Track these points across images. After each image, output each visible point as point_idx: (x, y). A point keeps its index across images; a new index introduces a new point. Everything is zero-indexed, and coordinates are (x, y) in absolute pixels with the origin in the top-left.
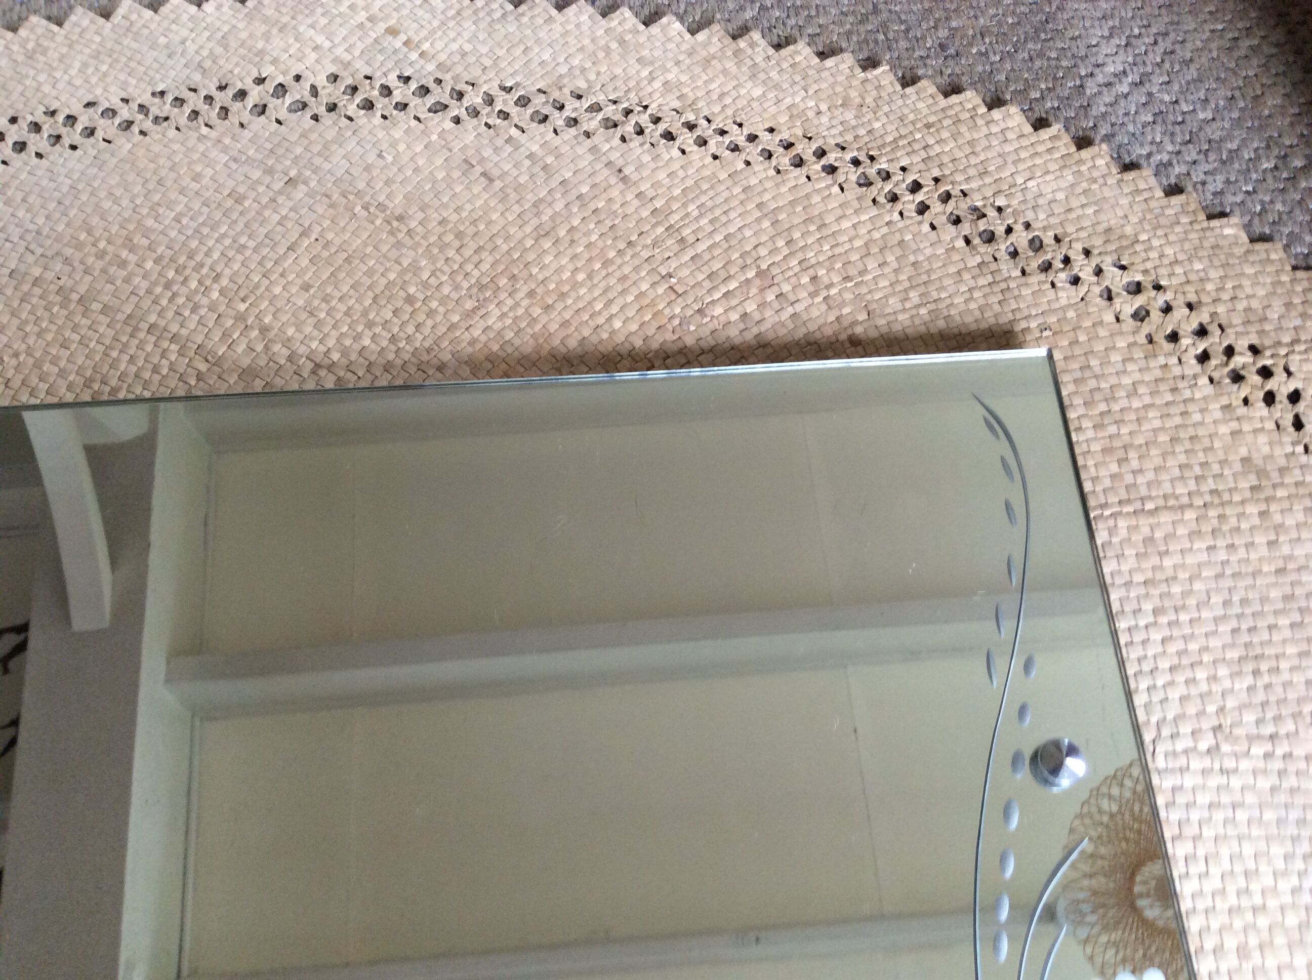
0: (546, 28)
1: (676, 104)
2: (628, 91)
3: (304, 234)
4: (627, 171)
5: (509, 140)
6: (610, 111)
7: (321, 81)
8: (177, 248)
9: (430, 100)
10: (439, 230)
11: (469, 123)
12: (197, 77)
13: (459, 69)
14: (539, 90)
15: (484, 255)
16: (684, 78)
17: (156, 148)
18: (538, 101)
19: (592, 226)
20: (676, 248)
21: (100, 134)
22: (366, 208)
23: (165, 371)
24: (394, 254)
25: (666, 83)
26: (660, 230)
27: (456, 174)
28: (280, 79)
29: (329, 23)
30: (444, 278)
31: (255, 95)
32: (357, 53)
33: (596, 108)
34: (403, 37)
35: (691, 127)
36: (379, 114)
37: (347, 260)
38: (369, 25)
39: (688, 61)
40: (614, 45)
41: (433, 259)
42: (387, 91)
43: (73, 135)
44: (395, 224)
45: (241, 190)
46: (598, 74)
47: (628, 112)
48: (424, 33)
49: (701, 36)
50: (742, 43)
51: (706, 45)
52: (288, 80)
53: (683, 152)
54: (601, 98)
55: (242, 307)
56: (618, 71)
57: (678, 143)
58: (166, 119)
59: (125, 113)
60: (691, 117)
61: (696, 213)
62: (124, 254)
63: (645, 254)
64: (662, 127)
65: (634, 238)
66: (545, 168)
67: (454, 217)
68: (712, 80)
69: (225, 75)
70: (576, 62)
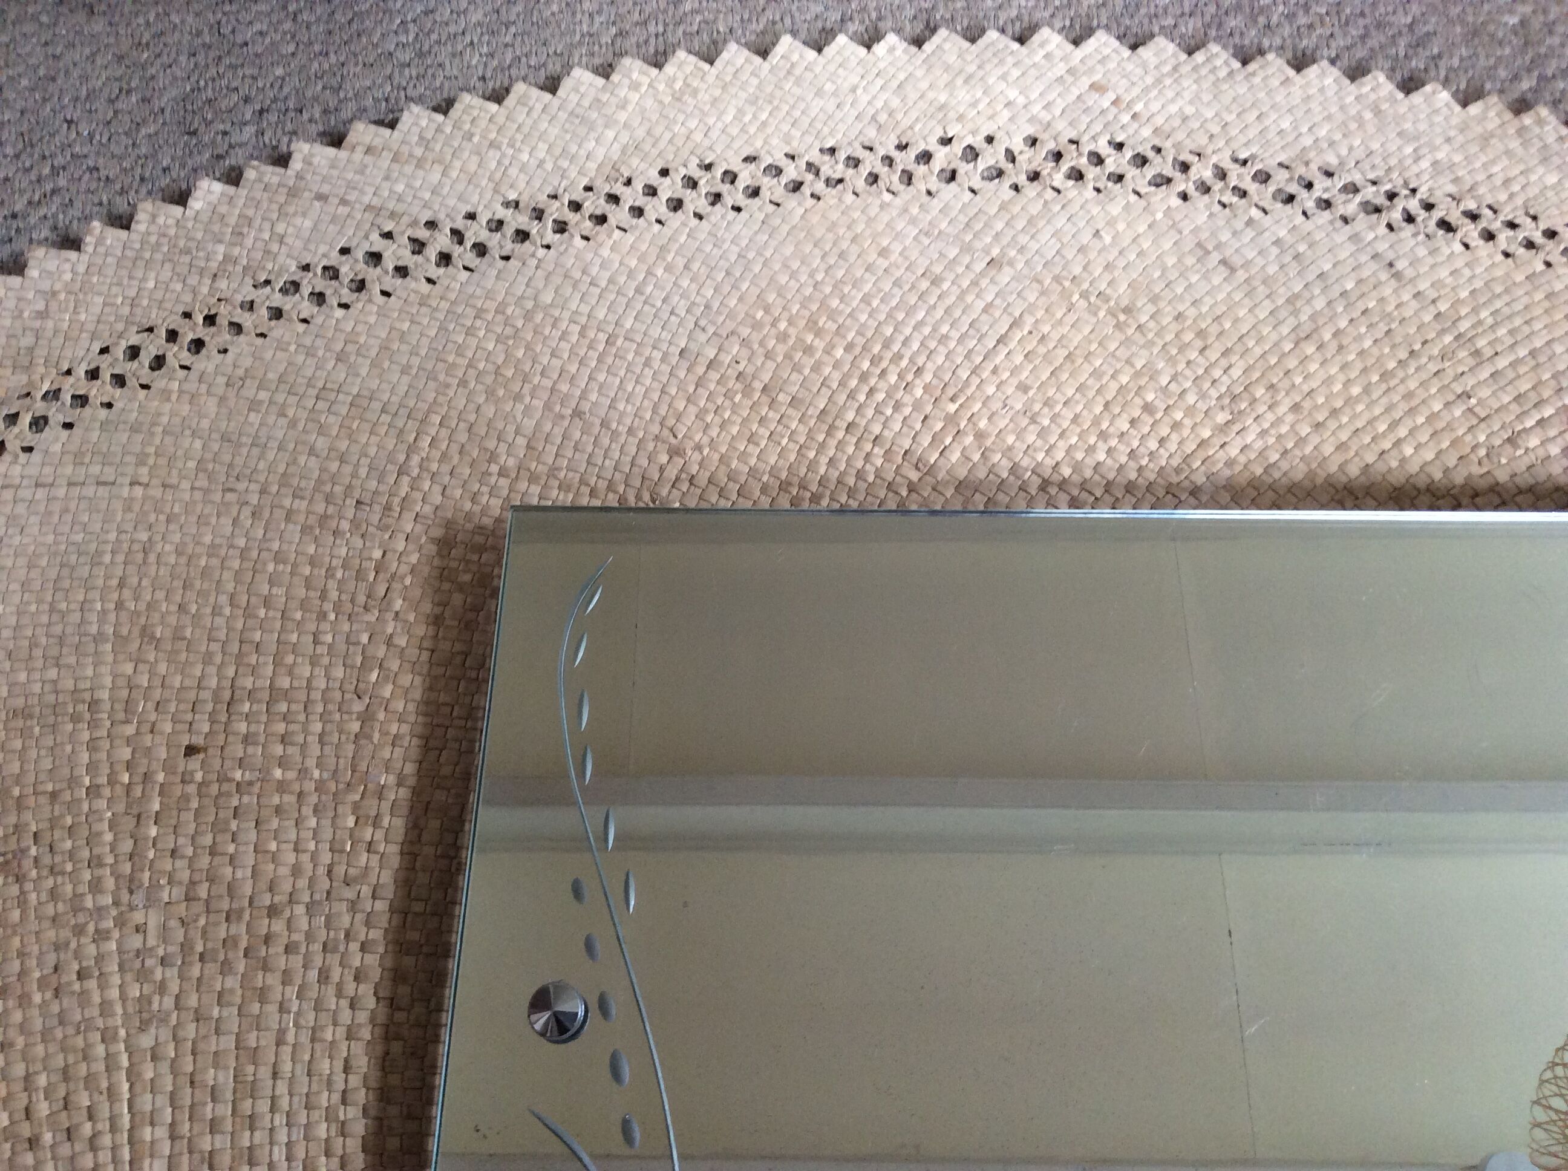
0: (1283, 91)
1: (1451, 189)
2: (1389, 170)
3: (1015, 324)
4: (1400, 265)
5: (1250, 222)
6: (1368, 192)
7: (1017, 144)
8: (869, 334)
9: (1149, 172)
10: (1175, 327)
11: (1201, 201)
12: (871, 133)
13: (1180, 136)
14: (1280, 165)
15: (1234, 358)
16: (1457, 158)
17: (834, 215)
18: (1280, 178)
19: (1363, 330)
20: (1471, 362)
21: (765, 193)
22: (1084, 295)
23: (871, 479)
24: (1123, 353)
25: (1435, 163)
26: (1448, 339)
27: (1190, 261)
28: (969, 140)
29: (1023, 74)
30: (1188, 384)
31: (942, 157)
32: (1058, 112)
33: (1352, 189)
34: (1111, 96)
35: (1474, 217)
36: (1091, 186)
37: (1069, 357)
38: (1070, 79)
39: (1461, 139)
40: (1368, 115)
41: (1171, 360)
42: (1098, 160)
43: (734, 195)
44: (1122, 317)
45: (938, 269)
46: (1351, 149)
47: (1392, 196)
48: (1136, 91)
49: (1475, 109)
50: (1527, 119)
51: (1482, 118)
52: (978, 142)
53: (1467, 246)
54: (1357, 178)
55: (952, 408)
56: (1375, 146)
57: (1459, 235)
58: (840, 181)
59: (792, 172)
60: (1472, 205)
61: (1490, 321)
62: (809, 338)
63: (1433, 367)
64: (1437, 214)
65: (1417, 347)
66: (1297, 257)
67: (1192, 313)
68: (1493, 162)
69: (904, 132)
70: (1322, 132)
